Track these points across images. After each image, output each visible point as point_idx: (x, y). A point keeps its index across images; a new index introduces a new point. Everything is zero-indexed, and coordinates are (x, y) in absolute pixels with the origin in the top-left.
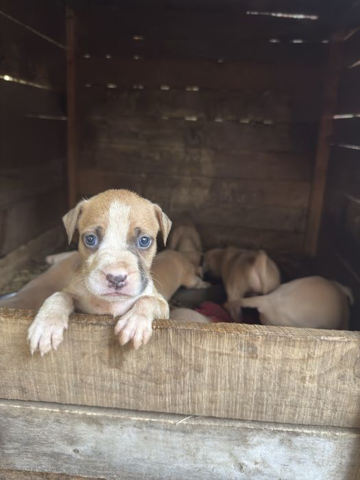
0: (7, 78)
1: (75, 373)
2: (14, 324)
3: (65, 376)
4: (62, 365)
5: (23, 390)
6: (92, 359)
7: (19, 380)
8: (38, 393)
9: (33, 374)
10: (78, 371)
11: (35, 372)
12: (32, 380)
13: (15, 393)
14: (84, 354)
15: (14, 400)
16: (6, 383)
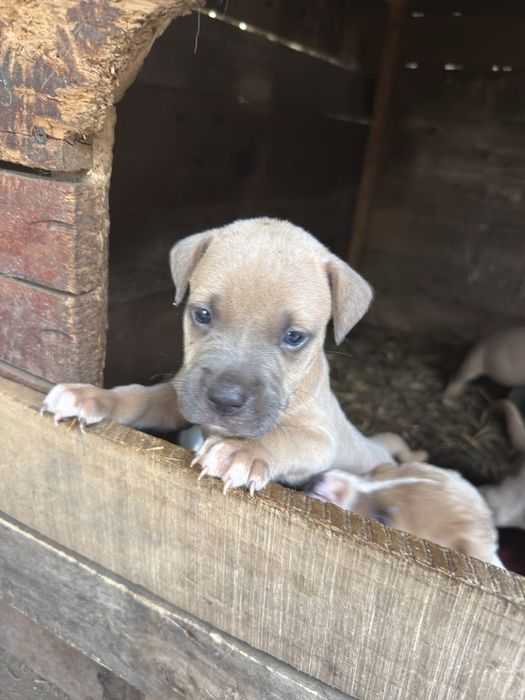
0: (243, 26)
1: (459, 688)
2: (350, 551)
3: (432, 684)
4: (434, 663)
5: (332, 669)
6: (511, 679)
7: (330, 649)
8: (359, 685)
9: (362, 653)
10: (466, 687)
11: (368, 651)
12: (355, 662)
13: (313, 666)
14: (496, 664)
15: (307, 675)
16: (300, 643)
